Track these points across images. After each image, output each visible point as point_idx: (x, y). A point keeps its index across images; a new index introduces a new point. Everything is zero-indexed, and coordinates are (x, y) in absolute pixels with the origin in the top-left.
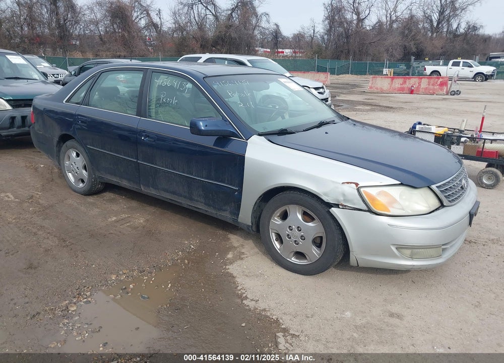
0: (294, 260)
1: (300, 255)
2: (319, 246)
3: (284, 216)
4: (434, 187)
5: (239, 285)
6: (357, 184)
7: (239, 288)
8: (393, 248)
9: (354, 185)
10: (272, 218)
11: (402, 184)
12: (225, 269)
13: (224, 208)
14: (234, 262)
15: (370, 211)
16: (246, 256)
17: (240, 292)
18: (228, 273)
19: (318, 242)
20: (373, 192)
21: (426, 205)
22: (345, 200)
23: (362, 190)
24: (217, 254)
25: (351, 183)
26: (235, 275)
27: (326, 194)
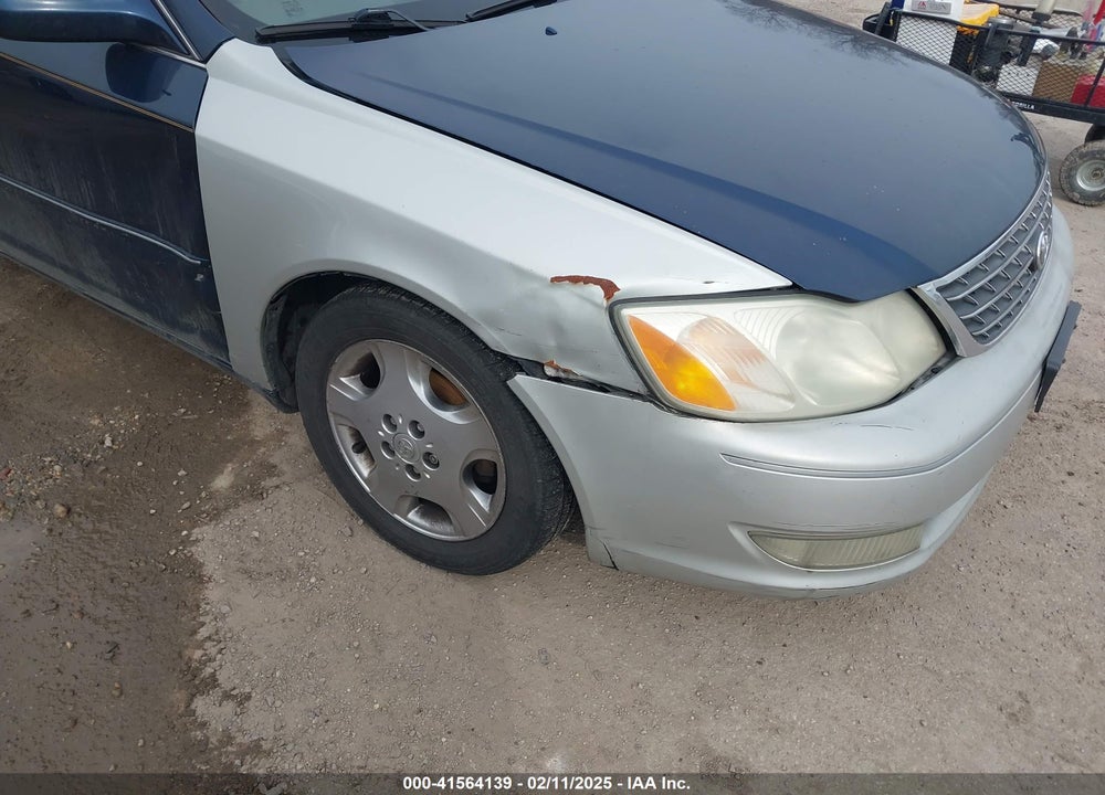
0: (414, 519)
1: (431, 509)
2: (488, 487)
3: (370, 375)
4: (928, 290)
5: (207, 619)
6: (609, 288)
7: (203, 632)
8: (739, 535)
9: (598, 291)
10: (331, 377)
11: (795, 289)
12: (186, 542)
13: (185, 320)
14: (226, 509)
15: (651, 396)
16: (275, 481)
17: (198, 654)
18: (189, 559)
19: (482, 476)
20: (669, 323)
21: (888, 367)
22: (563, 350)
23: (627, 313)
24: (182, 473)
25: (587, 280)
26: (208, 569)
27: (493, 320)
